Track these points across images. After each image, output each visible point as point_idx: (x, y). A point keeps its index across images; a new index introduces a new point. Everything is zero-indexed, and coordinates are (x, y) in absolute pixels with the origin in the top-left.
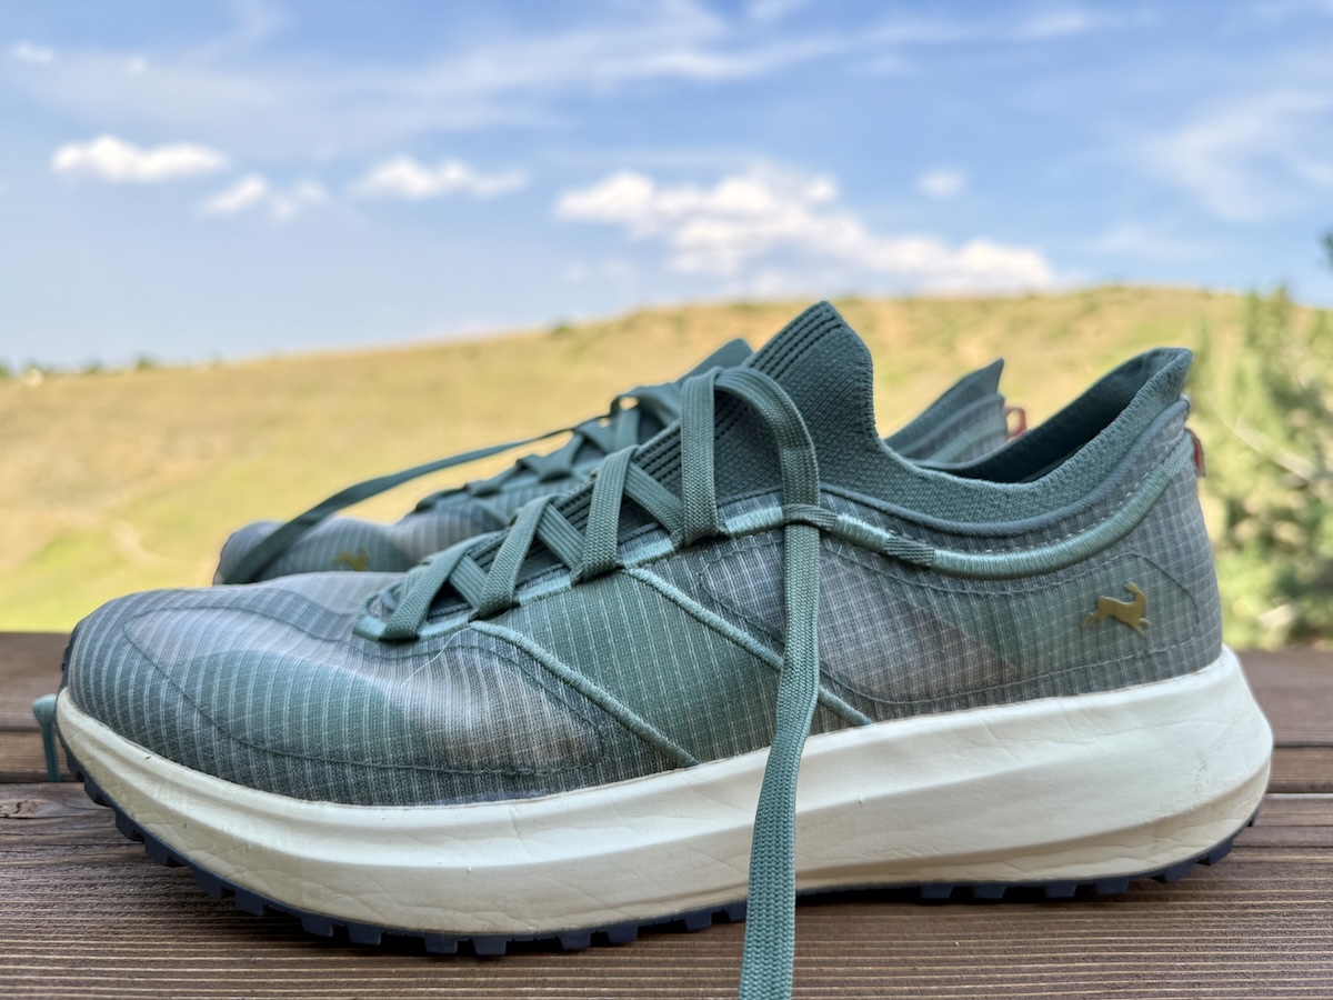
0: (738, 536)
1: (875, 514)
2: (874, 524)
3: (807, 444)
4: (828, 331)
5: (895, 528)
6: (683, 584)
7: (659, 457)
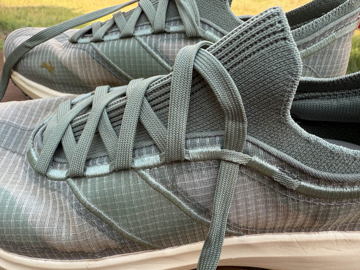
0: (195, 160)
1: (273, 159)
2: (271, 163)
3: (243, 121)
4: (276, 41)
5: (282, 167)
6: (164, 182)
7: (160, 96)
